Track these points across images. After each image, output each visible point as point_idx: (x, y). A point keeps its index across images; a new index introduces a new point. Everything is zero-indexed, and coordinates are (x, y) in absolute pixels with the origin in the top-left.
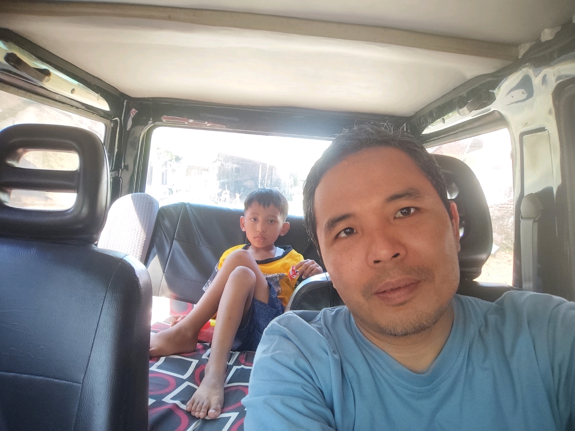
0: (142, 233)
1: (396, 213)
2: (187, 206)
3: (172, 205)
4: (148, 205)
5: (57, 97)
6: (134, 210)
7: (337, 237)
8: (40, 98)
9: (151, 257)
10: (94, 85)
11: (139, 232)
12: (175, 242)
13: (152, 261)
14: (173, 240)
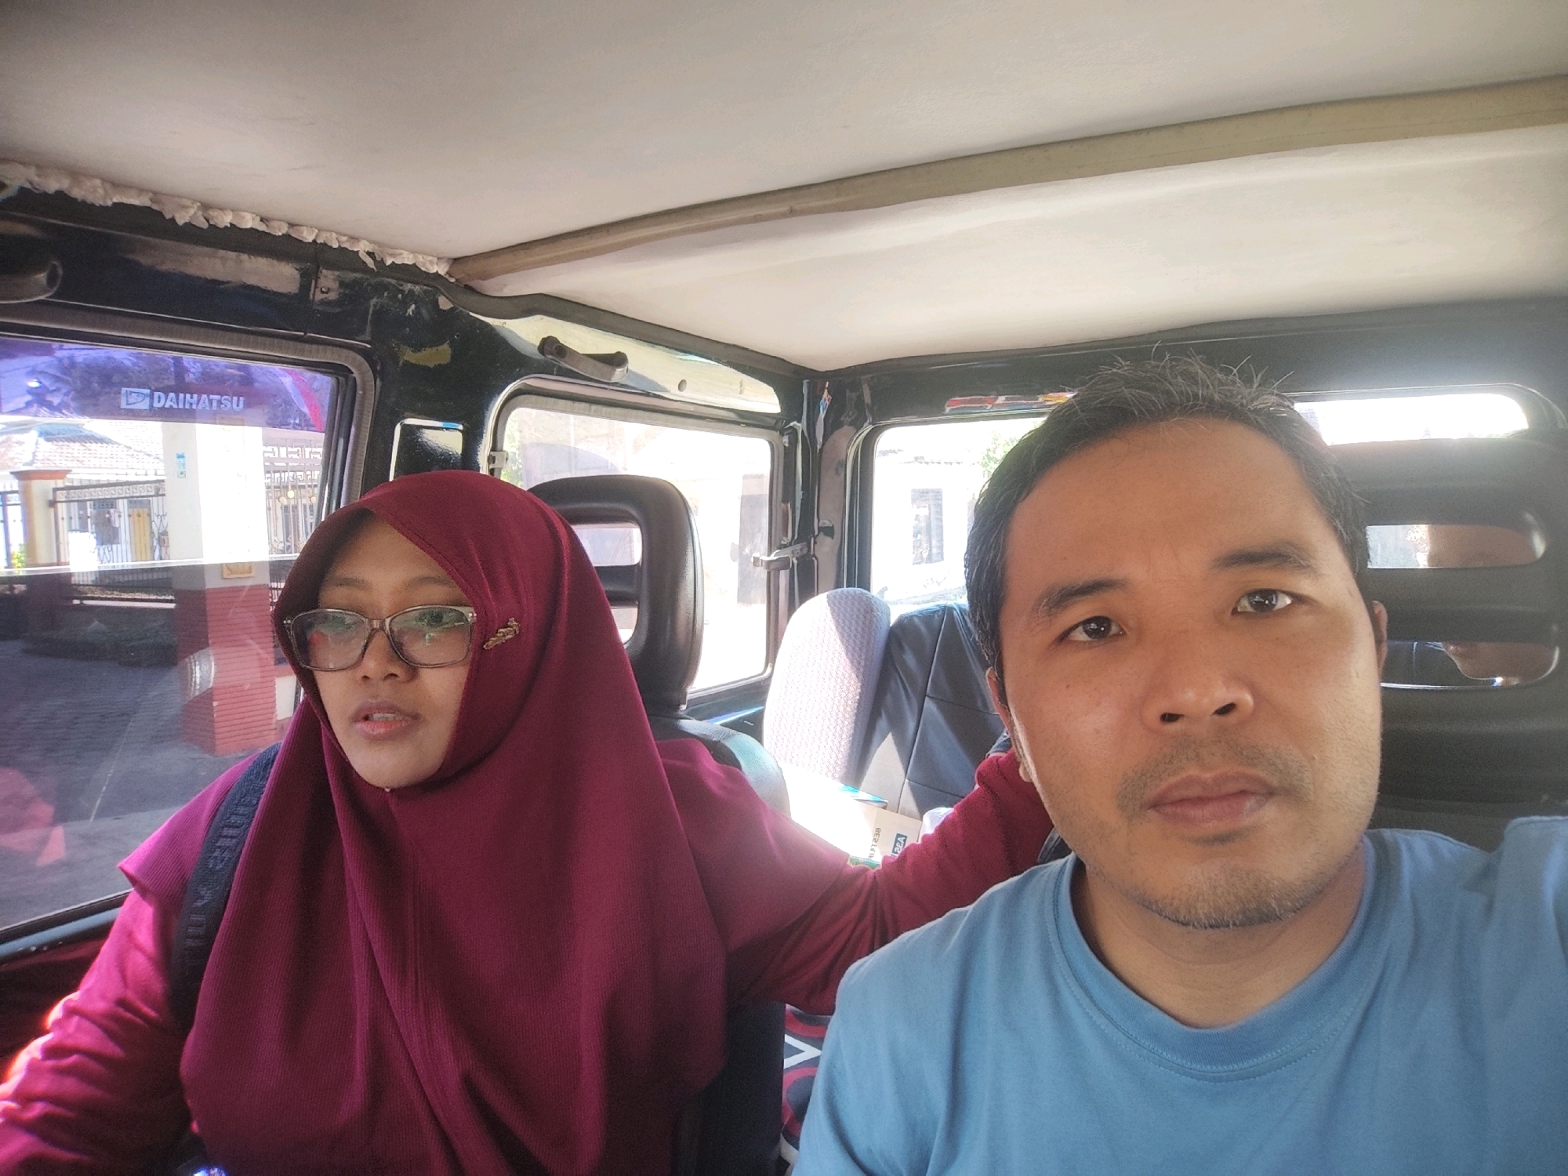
0: (852, 682)
2: (955, 613)
3: (920, 614)
4: (861, 616)
6: (834, 628)
9: (877, 737)
11: (846, 682)
12: (929, 704)
13: (880, 749)
14: (924, 699)
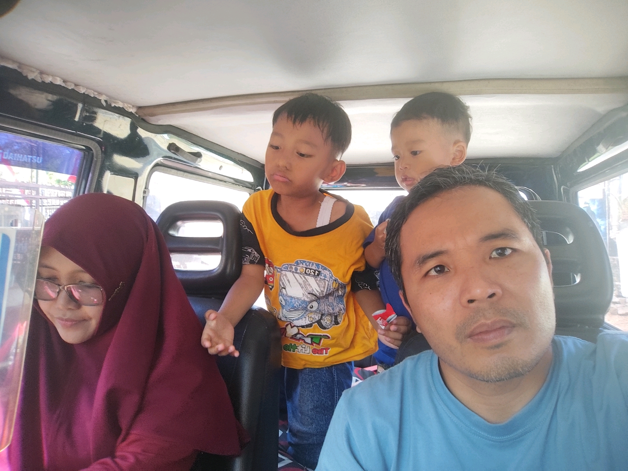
1: (492, 253)
5: (210, 175)
7: (427, 274)
8: (194, 176)
10: (239, 160)
